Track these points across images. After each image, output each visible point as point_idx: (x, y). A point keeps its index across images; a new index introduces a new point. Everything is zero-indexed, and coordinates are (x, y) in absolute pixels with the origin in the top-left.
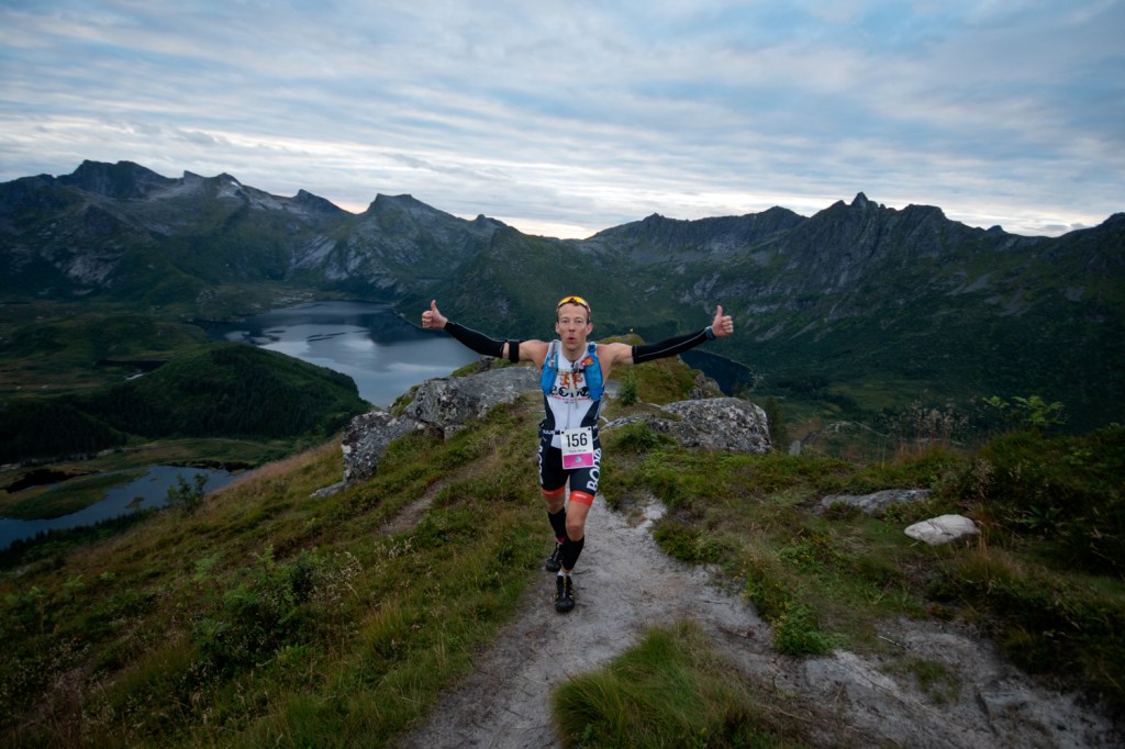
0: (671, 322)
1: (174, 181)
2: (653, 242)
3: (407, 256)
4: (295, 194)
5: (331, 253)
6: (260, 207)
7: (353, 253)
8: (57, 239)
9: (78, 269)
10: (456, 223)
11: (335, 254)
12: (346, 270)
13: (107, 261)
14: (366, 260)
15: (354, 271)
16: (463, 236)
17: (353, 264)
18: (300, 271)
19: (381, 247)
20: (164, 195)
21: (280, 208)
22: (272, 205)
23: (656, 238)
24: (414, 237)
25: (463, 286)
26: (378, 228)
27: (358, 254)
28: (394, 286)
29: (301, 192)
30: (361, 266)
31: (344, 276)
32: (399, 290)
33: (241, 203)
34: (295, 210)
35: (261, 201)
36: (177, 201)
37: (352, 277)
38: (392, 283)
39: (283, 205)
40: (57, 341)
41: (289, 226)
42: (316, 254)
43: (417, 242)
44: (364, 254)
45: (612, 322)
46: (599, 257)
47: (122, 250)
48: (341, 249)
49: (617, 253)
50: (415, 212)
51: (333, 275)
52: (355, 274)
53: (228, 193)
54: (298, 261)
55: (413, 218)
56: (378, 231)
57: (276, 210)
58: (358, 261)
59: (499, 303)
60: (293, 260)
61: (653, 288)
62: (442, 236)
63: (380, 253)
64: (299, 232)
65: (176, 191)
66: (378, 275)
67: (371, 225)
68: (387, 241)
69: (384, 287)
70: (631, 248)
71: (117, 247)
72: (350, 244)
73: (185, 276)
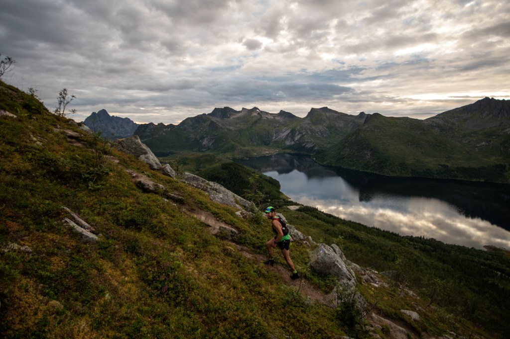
0: (500, 165)
1: (239, 112)
2: (484, 115)
3: (322, 134)
4: (279, 112)
5: (289, 134)
6: (265, 118)
7: (297, 133)
8: (202, 133)
9: (205, 142)
10: (348, 118)
11: (290, 134)
12: (294, 140)
13: (213, 139)
14: (303, 136)
15: (297, 141)
16: (351, 123)
17: (297, 138)
18: (276, 142)
19: (310, 130)
20: (235, 117)
21: (272, 118)
22: (270, 117)
23: (487, 112)
24: (326, 125)
25: (347, 144)
26: (310, 122)
27: (300, 133)
28: (314, 147)
29: (281, 111)
30: (300, 138)
31: (293, 143)
32: (316, 148)
33: (259, 117)
34: (277, 118)
35: (266, 116)
36: (238, 118)
37: (295, 143)
38: (313, 145)
39: (274, 117)
40: (187, 162)
41: (275, 124)
42: (283, 135)
43: (327, 127)
44: (302, 133)
45: (447, 164)
46: (438, 126)
47: (217, 135)
48: (293, 132)
49: (453, 124)
50: (328, 114)
51: (288, 143)
52: (297, 142)
53: (255, 114)
54: (276, 138)
55: (327, 117)
56: (310, 123)
57: (271, 119)
58: (299, 136)
59: (366, 152)
60: (274, 138)
61: (484, 143)
62: (340, 124)
63: (309, 133)
64: (278, 126)
65: (239, 115)
66: (307, 142)
67: (307, 121)
68: (313, 127)
69: (309, 147)
70: (465, 120)
71: (216, 134)
72: (296, 129)
73: (234, 143)
